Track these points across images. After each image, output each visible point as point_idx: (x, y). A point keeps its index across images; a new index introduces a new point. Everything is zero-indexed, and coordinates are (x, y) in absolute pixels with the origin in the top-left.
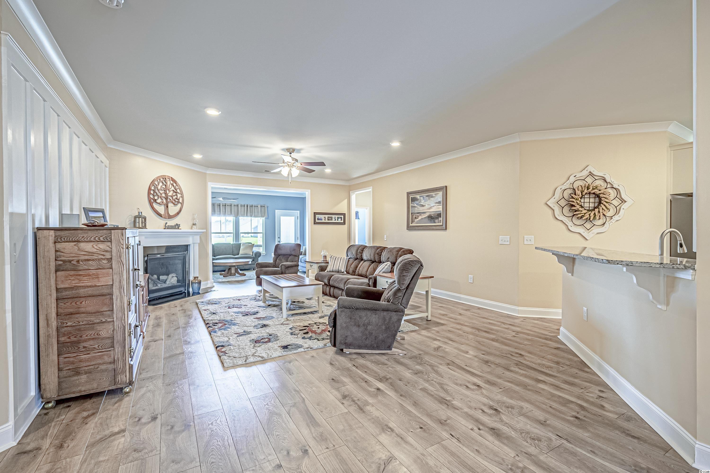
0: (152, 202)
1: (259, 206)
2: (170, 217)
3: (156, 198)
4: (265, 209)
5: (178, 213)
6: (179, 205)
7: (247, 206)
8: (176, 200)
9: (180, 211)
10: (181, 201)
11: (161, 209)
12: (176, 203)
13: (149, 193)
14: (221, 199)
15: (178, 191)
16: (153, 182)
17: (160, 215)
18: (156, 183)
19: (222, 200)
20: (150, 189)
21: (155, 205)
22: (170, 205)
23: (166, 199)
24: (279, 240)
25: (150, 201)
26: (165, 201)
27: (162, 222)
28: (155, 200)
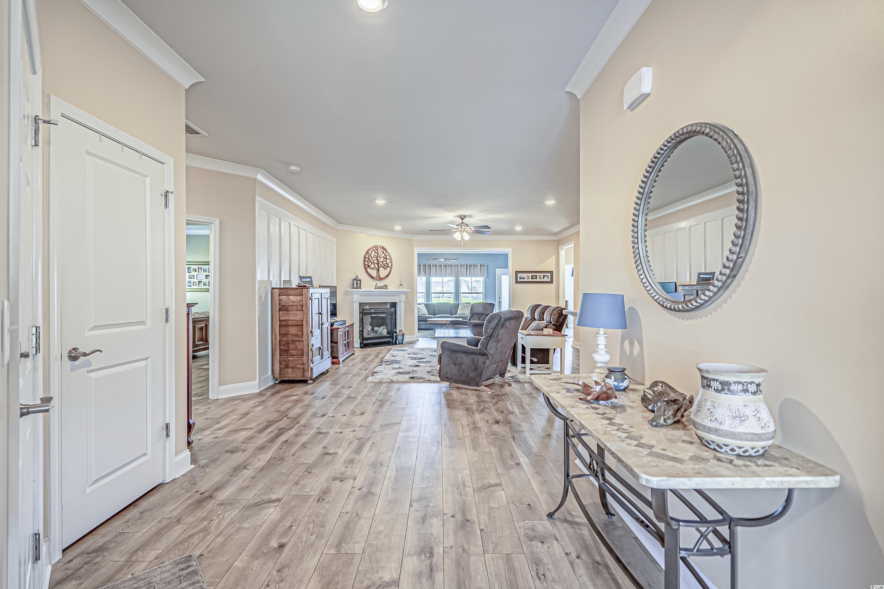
0: (366, 267)
1: (479, 265)
2: (381, 279)
3: (370, 264)
4: (485, 268)
5: (387, 276)
6: (389, 269)
7: (467, 266)
8: (386, 265)
9: (389, 273)
10: (390, 265)
11: (374, 273)
12: (386, 267)
13: (365, 261)
14: (442, 260)
15: (388, 257)
16: (367, 252)
17: (373, 278)
18: (370, 252)
19: (444, 261)
20: (365, 257)
21: (368, 270)
22: (381, 269)
23: (378, 264)
24: (499, 300)
25: (365, 267)
26: (376, 266)
27: (374, 283)
28: (369, 266)
